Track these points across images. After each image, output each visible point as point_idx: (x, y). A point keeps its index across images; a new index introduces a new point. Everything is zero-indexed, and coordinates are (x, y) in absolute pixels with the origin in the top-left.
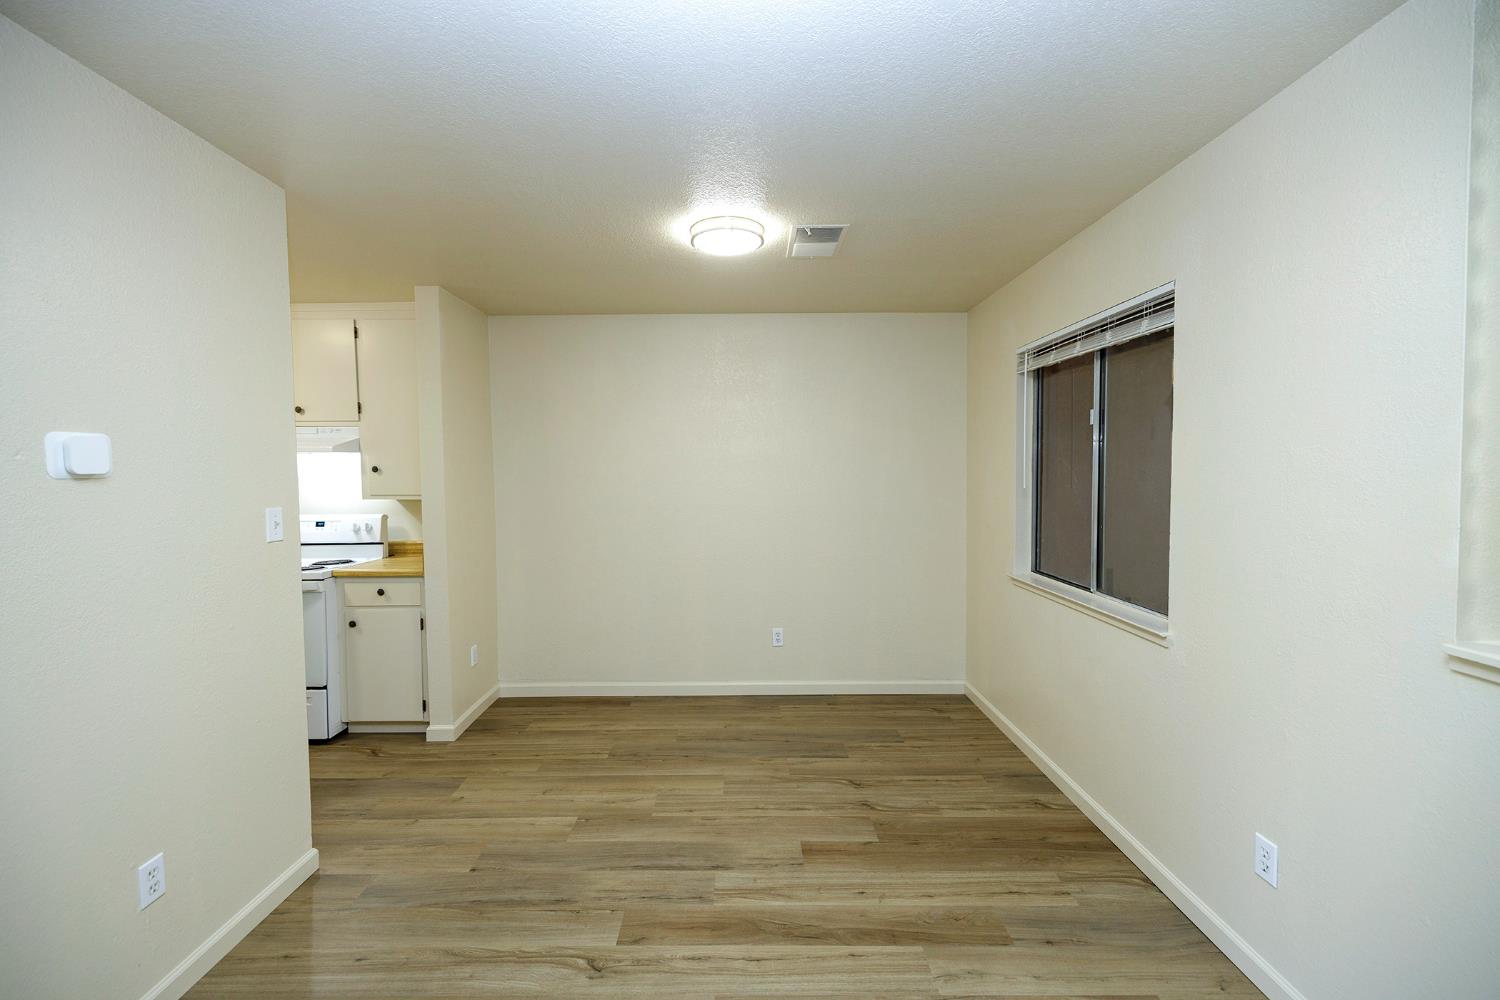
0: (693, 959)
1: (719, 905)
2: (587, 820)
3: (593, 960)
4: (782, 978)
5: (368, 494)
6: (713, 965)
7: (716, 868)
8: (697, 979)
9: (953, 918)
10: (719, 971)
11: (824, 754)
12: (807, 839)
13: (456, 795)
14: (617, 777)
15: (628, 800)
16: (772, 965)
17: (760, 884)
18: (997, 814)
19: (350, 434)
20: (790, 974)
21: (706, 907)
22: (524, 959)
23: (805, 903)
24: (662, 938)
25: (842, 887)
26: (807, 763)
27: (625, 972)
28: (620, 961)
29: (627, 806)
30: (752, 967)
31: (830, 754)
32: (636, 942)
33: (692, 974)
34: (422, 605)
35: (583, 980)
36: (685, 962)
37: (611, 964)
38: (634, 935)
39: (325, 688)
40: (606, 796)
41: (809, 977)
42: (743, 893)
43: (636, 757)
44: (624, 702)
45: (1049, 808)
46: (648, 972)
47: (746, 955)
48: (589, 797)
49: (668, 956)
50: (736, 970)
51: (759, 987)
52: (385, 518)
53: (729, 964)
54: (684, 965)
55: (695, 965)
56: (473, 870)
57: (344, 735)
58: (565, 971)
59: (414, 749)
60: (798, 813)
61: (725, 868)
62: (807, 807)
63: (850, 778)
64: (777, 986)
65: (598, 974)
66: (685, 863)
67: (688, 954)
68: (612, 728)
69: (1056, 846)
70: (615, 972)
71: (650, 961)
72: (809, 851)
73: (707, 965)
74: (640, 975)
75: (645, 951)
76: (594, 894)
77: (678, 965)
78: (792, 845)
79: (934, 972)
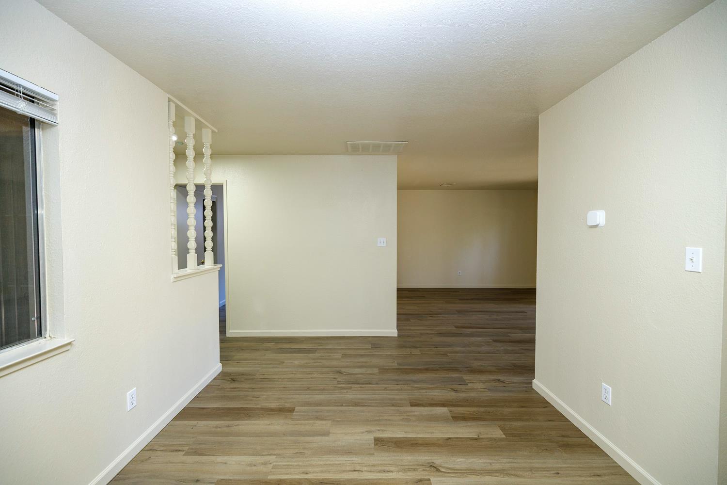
0: (388, 471)
3: (437, 471)
4: (344, 462)
6: (377, 468)
8: (384, 462)
10: (374, 466)
16: (348, 468)
20: (340, 464)
27: (418, 465)
28: (424, 470)
30: (358, 468)
32: (421, 480)
33: (387, 464)
36: (391, 470)
37: (428, 469)
41: (332, 463)
46: (407, 465)
47: (361, 474)
49: (400, 473)
50: (366, 466)
51: (354, 459)
53: (369, 469)
54: (392, 469)
55: (386, 469)
58: (449, 466)
64: (347, 459)
65: (431, 464)
67: (391, 474)
70: (423, 465)
73: (380, 468)
74: (411, 464)
75: (413, 476)
77: (394, 468)
79: (272, 465)
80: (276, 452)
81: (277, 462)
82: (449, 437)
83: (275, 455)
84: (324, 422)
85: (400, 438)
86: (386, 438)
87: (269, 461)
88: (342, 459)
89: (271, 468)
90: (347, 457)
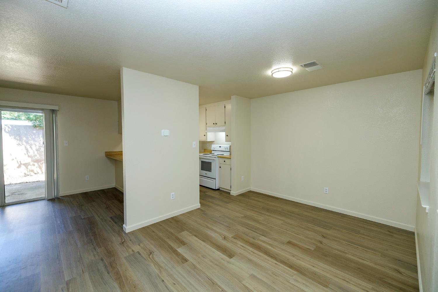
1: (256, 241)
2: (246, 217)
3: (225, 237)
4: (256, 258)
5: (227, 141)
7: (262, 235)
9: (315, 274)
10: (245, 250)
11: (323, 227)
12: (291, 240)
13: (227, 205)
14: (260, 212)
15: (257, 217)
16: (257, 255)
17: (270, 242)
18: (371, 265)
19: (224, 128)
20: (258, 259)
21: (253, 240)
22: (216, 232)
23: (276, 250)
24: (240, 240)
25: (290, 253)
26: (314, 227)
27: (228, 241)
28: (229, 239)
29: (256, 217)
30: (252, 253)
31: (324, 227)
32: (235, 238)
33: (239, 248)
34: (231, 165)
35: (221, 239)
37: (227, 239)
38: (236, 237)
39: (215, 179)
40: (253, 214)
41: (262, 261)
42: (264, 242)
43: (268, 210)
44: (277, 198)
45: (402, 274)
46: (232, 243)
47: (252, 251)
48: (249, 213)
49: (238, 243)
51: (250, 257)
52: (230, 146)
53: (248, 250)
55: (241, 247)
56: (220, 217)
57: (219, 189)
58: (220, 236)
59: (228, 195)
60: (297, 235)
61: (265, 236)
62: (300, 235)
63: (323, 235)
64: (253, 258)
65: (224, 240)
66: (257, 232)
67: (241, 245)
68: (268, 203)
69: (385, 282)
71: (234, 242)
72: (289, 243)
73: (243, 248)
74: (230, 243)
75: (235, 241)
76: (235, 228)
77: (238, 245)
78: (286, 240)
79: (293, 278)
80: (289, 284)
81: (290, 278)
82: (202, 242)
83: (290, 283)
84: (247, 285)
85: (220, 252)
86: (226, 255)
87: (294, 281)
88: (255, 260)
89: (294, 276)
90: (252, 259)
